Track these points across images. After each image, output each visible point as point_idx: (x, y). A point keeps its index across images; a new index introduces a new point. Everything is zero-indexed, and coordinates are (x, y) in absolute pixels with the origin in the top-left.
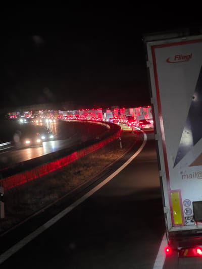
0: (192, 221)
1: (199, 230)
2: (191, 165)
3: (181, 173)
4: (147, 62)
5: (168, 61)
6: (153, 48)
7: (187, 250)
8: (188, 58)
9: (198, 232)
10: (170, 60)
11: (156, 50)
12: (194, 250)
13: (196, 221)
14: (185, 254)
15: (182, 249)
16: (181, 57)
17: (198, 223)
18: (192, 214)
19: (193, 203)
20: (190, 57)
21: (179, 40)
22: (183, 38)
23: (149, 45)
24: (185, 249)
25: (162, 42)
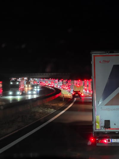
0: (104, 128)
1: (106, 132)
2: (106, 105)
3: (101, 108)
4: (91, 62)
5: (100, 62)
6: (94, 56)
7: (100, 140)
8: (108, 62)
9: (106, 133)
10: (101, 62)
11: (96, 57)
12: (103, 140)
13: (105, 128)
14: (99, 142)
15: (98, 140)
16: (105, 61)
17: (106, 129)
18: (104, 125)
19: (105, 121)
20: (109, 61)
21: (105, 54)
22: (107, 54)
23: (93, 55)
24: (99, 140)
25: (99, 54)
